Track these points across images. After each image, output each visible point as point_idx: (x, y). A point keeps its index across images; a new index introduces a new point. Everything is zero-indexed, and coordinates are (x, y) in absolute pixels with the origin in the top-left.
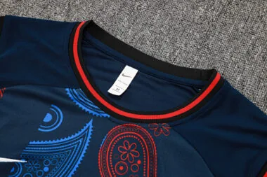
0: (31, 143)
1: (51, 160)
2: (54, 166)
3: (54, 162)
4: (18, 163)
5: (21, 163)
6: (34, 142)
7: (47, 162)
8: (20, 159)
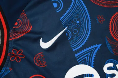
0: (61, 19)
1: (75, 17)
2: (79, 18)
3: (77, 17)
4: (65, 30)
5: (67, 29)
6: (62, 18)
7: (75, 20)
8: (65, 28)
